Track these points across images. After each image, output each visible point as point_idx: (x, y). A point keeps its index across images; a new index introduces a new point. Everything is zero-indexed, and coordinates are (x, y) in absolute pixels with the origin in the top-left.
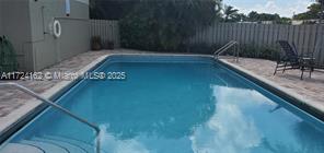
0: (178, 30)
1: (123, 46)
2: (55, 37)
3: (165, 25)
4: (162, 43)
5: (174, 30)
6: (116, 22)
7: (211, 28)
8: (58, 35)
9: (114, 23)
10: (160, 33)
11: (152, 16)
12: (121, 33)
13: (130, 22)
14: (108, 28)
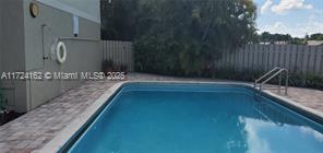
0: (202, 52)
1: (138, 70)
2: (59, 63)
3: (187, 47)
4: (183, 67)
5: (197, 53)
6: (130, 43)
7: (242, 50)
8: (61, 61)
9: (128, 44)
10: (182, 55)
11: (172, 36)
12: (135, 55)
13: (146, 43)
14: (121, 50)
